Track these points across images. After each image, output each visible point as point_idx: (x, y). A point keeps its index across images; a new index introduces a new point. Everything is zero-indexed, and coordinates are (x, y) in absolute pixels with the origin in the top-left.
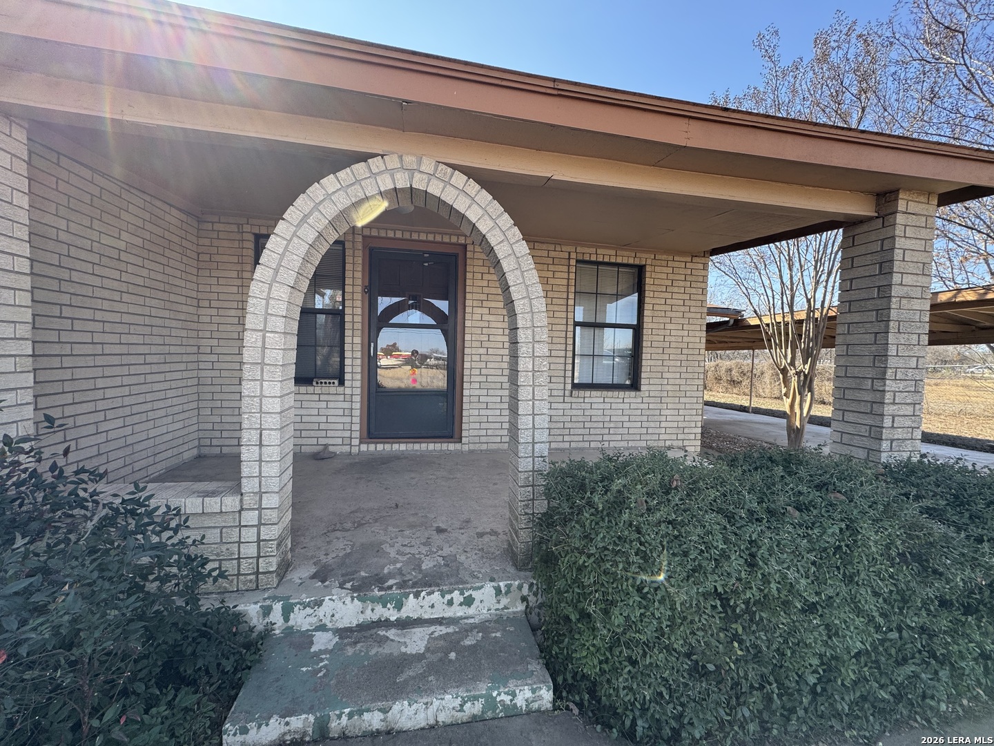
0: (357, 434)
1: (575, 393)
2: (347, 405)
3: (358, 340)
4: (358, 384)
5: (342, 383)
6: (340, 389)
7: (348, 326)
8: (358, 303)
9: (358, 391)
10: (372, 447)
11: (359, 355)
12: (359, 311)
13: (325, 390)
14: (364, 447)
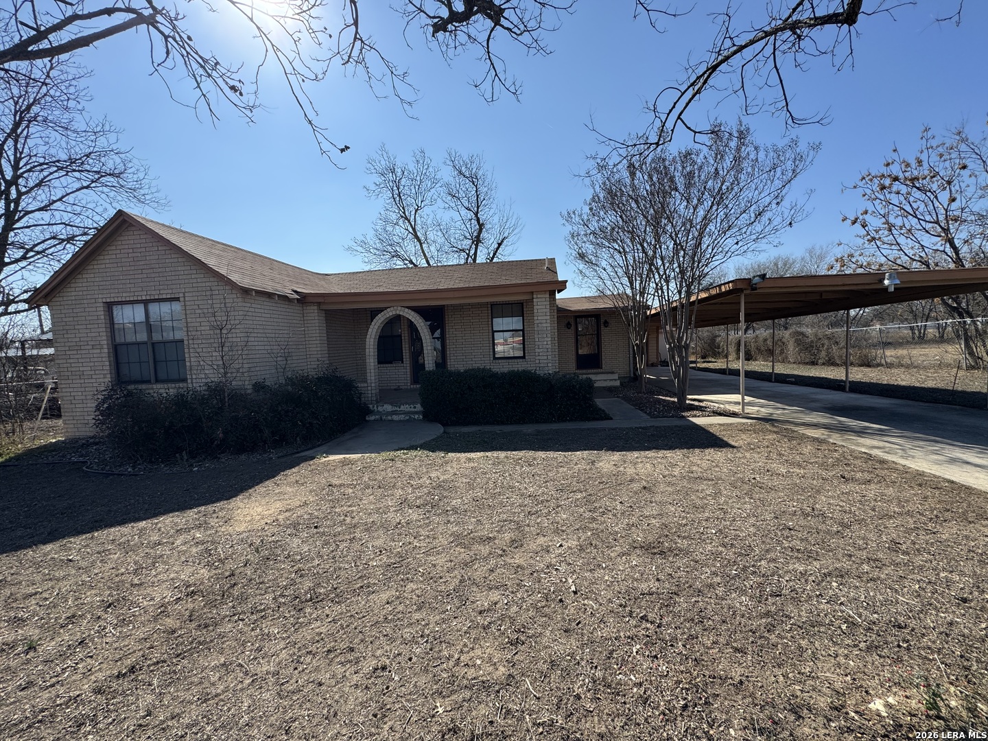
0: (409, 381)
1: (494, 361)
2: (405, 371)
3: (407, 346)
4: (408, 362)
5: (402, 362)
6: (402, 365)
7: (403, 341)
8: (406, 332)
9: (408, 365)
10: (415, 386)
11: (408, 351)
12: (406, 335)
13: (397, 365)
14: (412, 386)
